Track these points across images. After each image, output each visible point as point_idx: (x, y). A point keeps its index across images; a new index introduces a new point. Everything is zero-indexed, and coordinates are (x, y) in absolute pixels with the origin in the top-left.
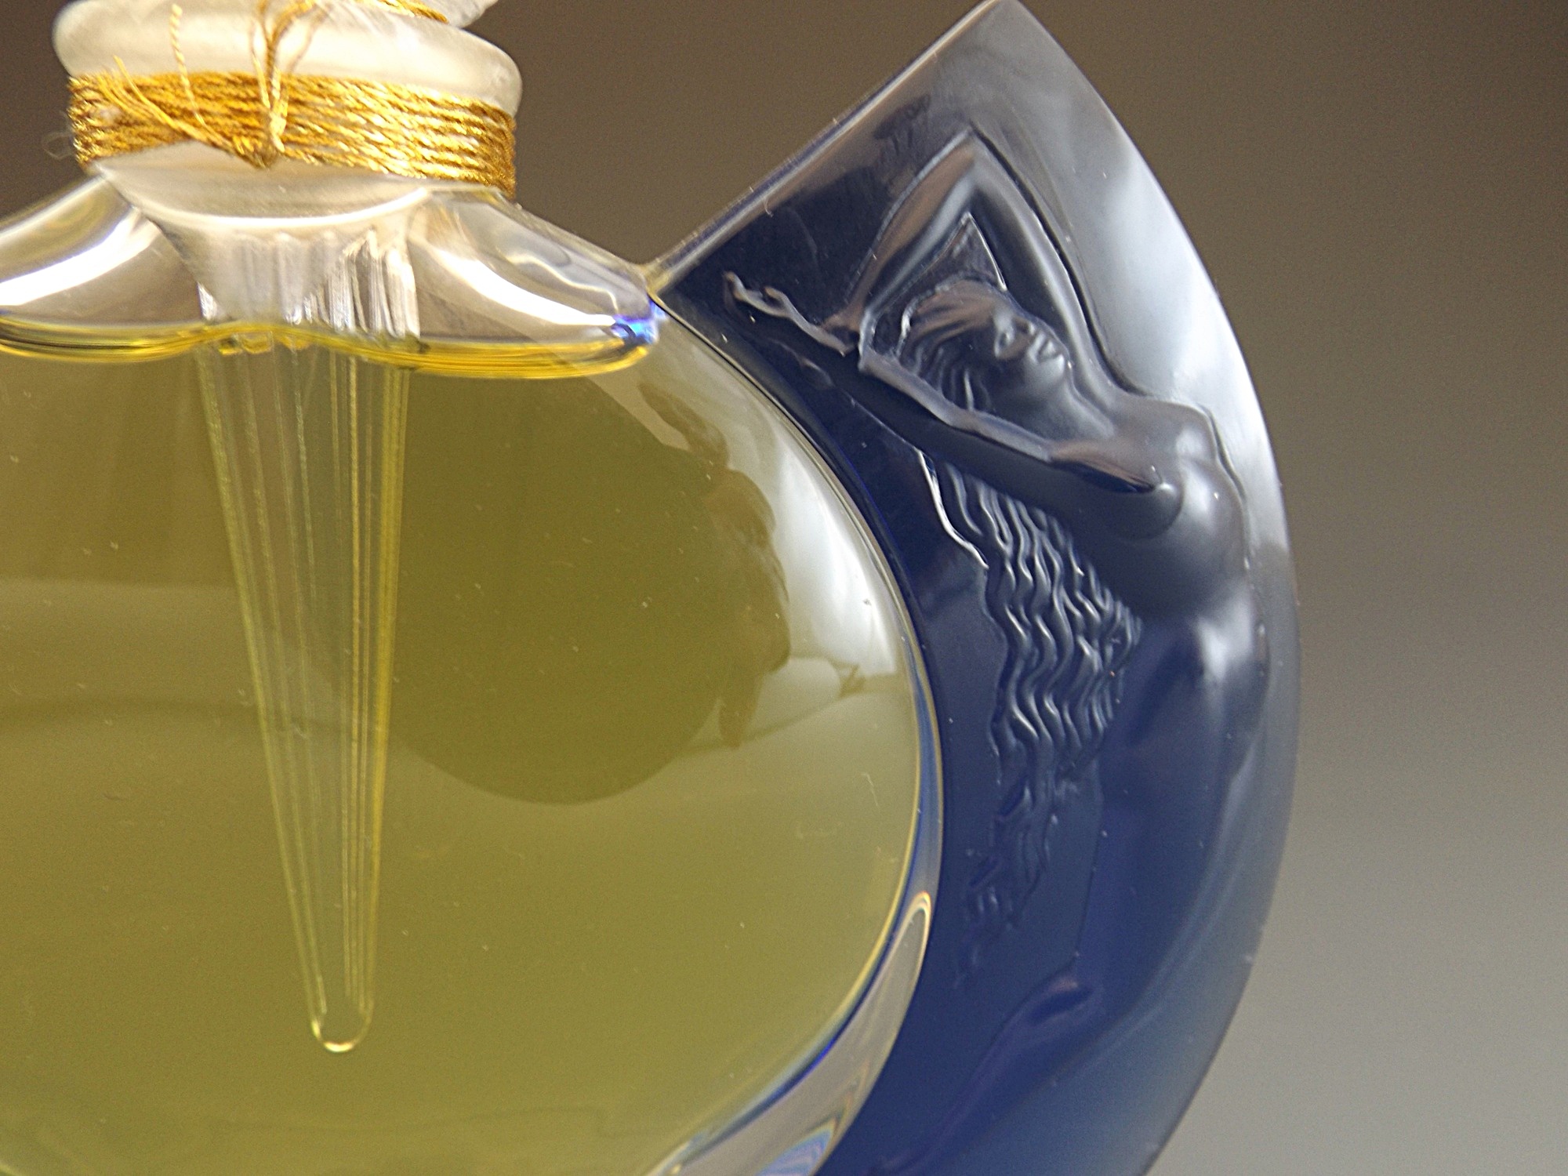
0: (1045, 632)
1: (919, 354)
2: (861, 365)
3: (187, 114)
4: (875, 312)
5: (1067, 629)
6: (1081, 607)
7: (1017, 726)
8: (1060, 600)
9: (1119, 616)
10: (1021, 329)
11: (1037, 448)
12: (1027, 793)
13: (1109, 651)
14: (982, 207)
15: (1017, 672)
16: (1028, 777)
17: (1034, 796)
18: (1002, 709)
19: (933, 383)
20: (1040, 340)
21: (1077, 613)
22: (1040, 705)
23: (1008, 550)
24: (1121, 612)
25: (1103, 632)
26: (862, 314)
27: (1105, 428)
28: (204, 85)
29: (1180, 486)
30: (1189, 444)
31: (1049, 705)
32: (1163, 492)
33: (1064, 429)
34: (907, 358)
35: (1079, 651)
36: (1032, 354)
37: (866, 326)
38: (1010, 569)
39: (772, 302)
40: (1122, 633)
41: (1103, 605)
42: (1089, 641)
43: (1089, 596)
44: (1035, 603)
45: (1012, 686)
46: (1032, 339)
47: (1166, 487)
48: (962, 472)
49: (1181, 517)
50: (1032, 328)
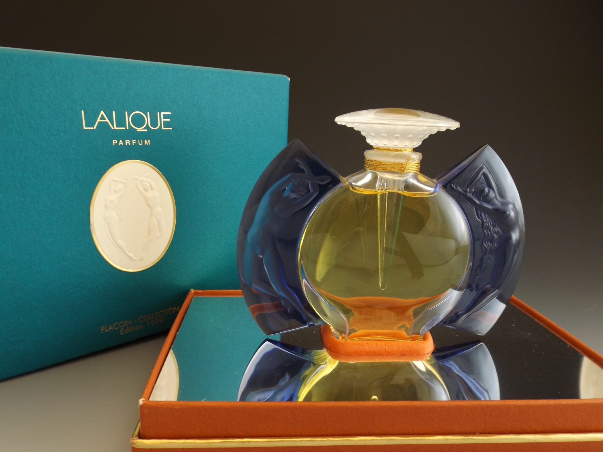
0: (489, 233)
1: (475, 194)
2: (468, 196)
3: (395, 168)
4: (470, 188)
5: (492, 232)
6: (494, 229)
7: (484, 247)
8: (492, 228)
9: (500, 231)
10: (489, 190)
11: (490, 207)
12: (485, 256)
13: (498, 236)
14: (484, 175)
15: (485, 238)
16: (485, 254)
17: (486, 257)
18: (482, 244)
19: (476, 198)
20: (491, 192)
21: (494, 230)
22: (488, 243)
23: (485, 221)
24: (500, 230)
25: (497, 233)
26: (468, 189)
27: (499, 204)
28: (397, 164)
29: (510, 212)
30: (511, 206)
31: (489, 243)
32: (507, 213)
33: (493, 204)
34: (473, 194)
35: (494, 236)
36: (490, 194)
37: (468, 190)
38: (485, 223)
39: (456, 187)
40: (500, 233)
41: (497, 229)
42: (495, 234)
43: (496, 228)
44: (488, 228)
45: (484, 240)
46: (490, 192)
47: (508, 213)
48: (480, 210)
49: (510, 217)
50: (490, 191)
